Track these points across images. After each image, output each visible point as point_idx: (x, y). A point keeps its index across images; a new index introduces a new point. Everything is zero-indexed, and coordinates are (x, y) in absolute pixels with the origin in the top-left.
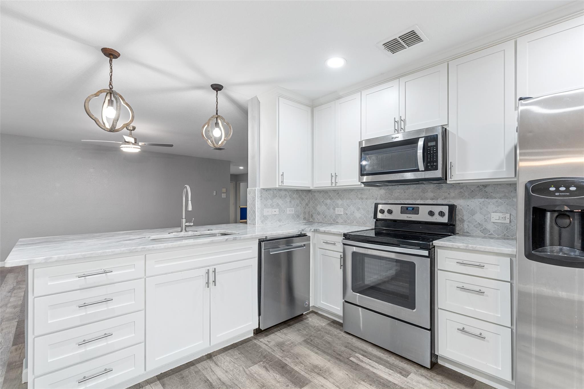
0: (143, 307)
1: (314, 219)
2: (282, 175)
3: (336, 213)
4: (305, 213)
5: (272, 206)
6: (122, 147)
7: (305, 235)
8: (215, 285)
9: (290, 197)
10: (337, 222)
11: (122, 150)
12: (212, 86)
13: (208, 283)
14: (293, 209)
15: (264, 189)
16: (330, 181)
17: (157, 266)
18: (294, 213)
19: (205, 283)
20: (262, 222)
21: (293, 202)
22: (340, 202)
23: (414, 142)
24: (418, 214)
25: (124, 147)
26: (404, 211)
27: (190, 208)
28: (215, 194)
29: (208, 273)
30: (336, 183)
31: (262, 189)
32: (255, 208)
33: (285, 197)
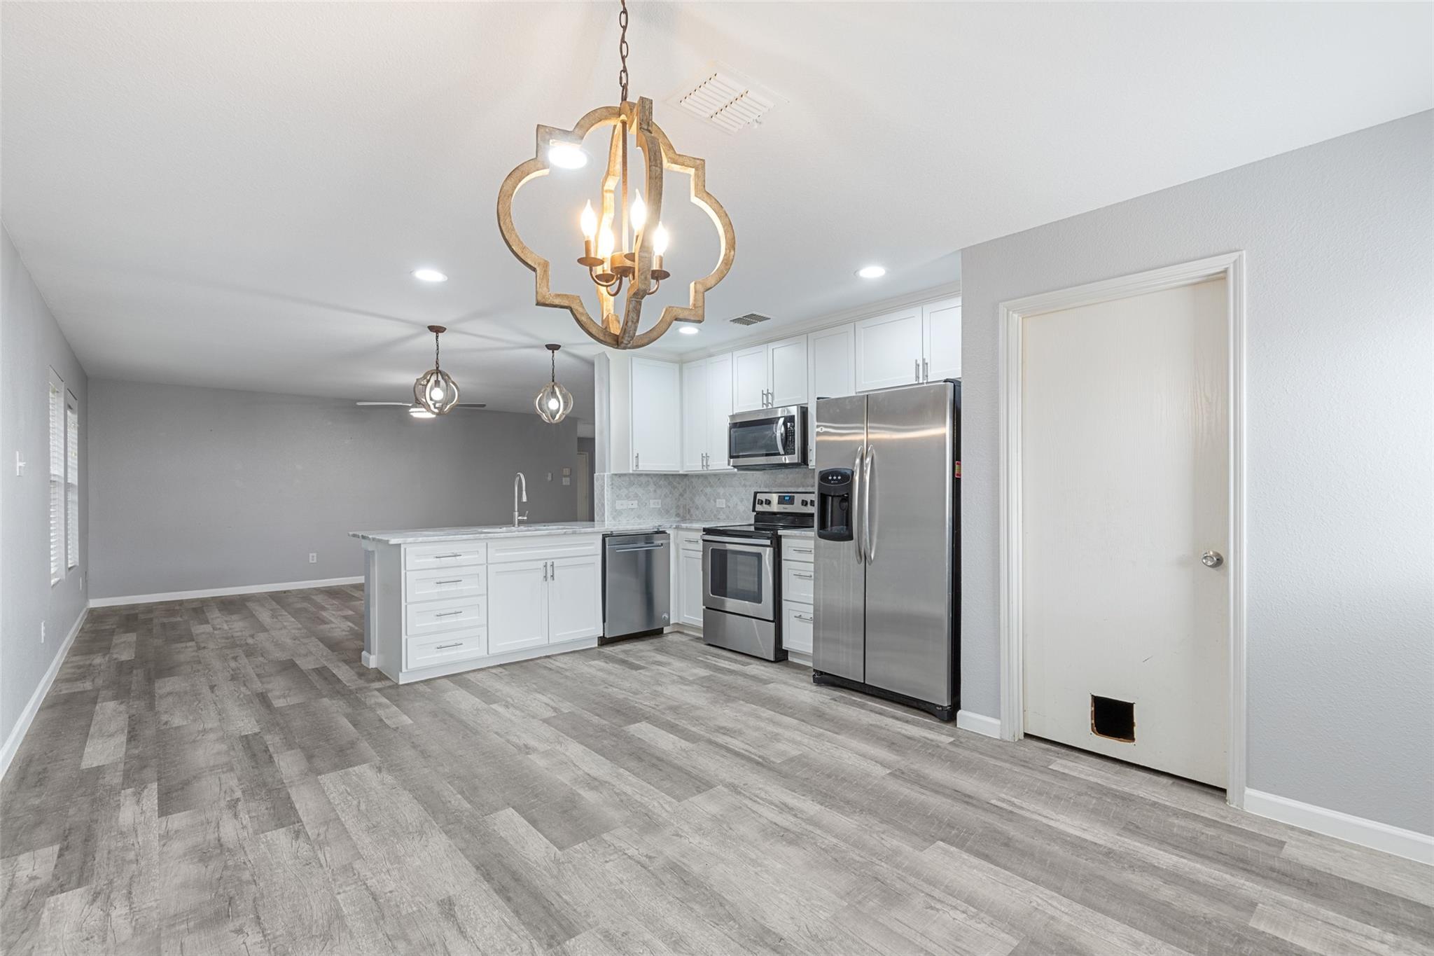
0: (486, 592)
1: (691, 516)
2: (637, 457)
3: (718, 506)
4: (678, 507)
5: (628, 497)
6: (413, 412)
7: (664, 532)
8: (553, 579)
9: (655, 485)
10: (719, 519)
11: (412, 416)
12: (546, 346)
13: (545, 577)
14: (660, 501)
15: (616, 475)
16: (701, 464)
17: (497, 555)
18: (660, 506)
19: (542, 577)
20: (614, 518)
21: (659, 491)
22: (721, 491)
23: (771, 422)
24: (793, 504)
25: (416, 412)
26: (781, 501)
27: (525, 499)
28: (549, 478)
29: (546, 566)
30: (707, 466)
31: (613, 474)
32: (604, 500)
33: (648, 484)
